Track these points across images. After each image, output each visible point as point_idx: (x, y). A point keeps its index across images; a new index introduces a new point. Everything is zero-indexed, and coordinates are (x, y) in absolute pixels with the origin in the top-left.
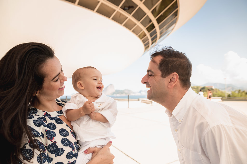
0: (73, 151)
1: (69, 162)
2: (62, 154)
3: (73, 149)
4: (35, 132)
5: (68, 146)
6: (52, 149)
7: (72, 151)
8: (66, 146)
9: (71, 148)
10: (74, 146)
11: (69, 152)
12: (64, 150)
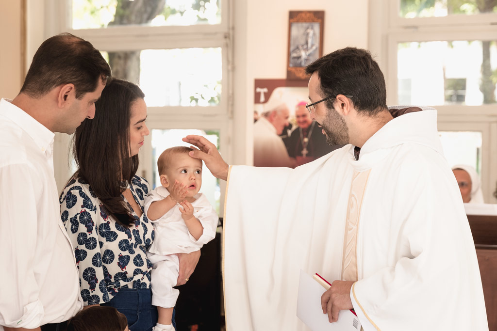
0: (129, 240)
1: (121, 254)
2: (115, 239)
3: (130, 237)
4: (90, 203)
5: (123, 231)
6: (104, 230)
7: (127, 239)
8: (120, 231)
9: (127, 235)
10: (132, 233)
11: (124, 240)
12: (117, 236)
